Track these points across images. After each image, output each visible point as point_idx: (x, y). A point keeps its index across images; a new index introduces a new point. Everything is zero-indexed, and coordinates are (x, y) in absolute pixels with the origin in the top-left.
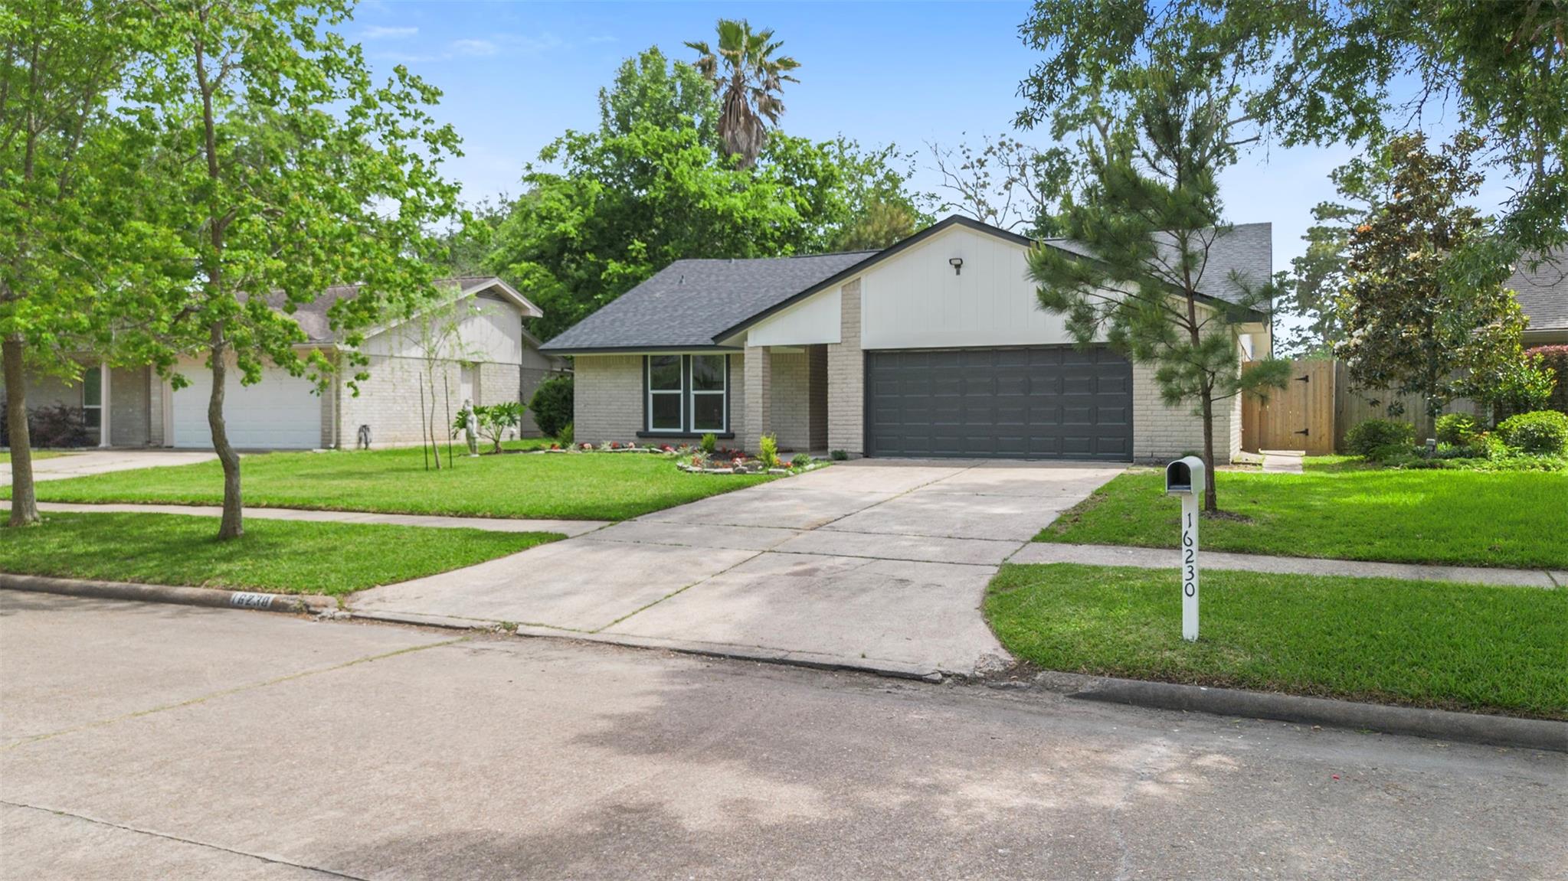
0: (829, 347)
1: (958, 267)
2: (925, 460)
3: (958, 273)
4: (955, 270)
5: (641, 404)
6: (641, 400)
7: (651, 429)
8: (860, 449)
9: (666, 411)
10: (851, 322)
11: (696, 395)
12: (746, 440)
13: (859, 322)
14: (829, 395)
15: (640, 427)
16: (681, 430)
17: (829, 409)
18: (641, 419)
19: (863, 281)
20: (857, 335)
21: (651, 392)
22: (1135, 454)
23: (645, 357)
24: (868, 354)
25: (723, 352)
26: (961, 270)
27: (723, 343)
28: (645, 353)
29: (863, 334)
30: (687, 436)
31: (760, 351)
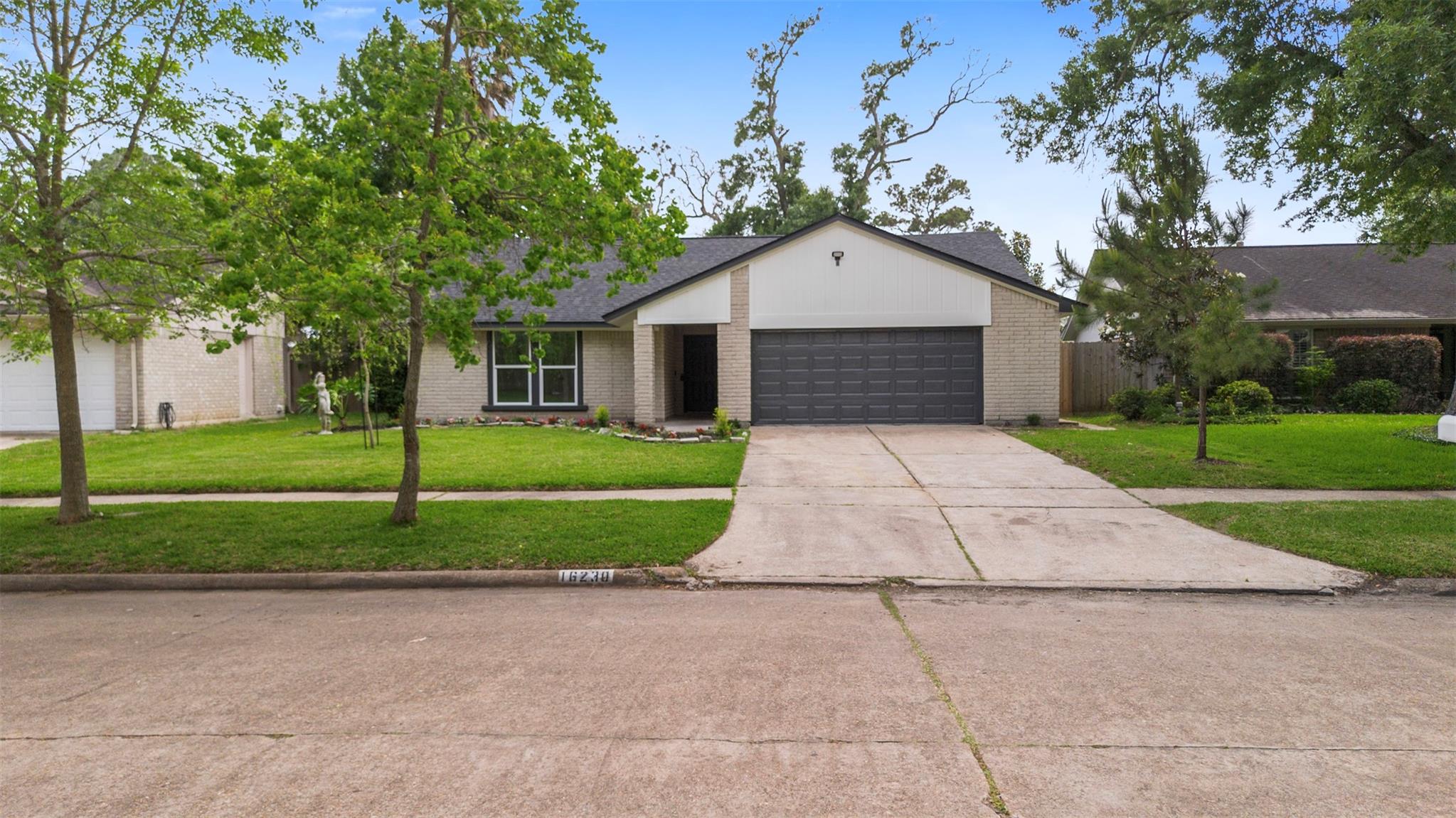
0: (719, 328)
1: (838, 259)
2: (807, 427)
3: (838, 264)
4: (835, 262)
5: (486, 378)
6: (486, 374)
7: (496, 403)
8: (749, 419)
9: (511, 385)
10: (740, 304)
11: (544, 370)
12: (636, 412)
13: (748, 304)
14: (719, 370)
15: (485, 401)
16: (529, 403)
17: (719, 382)
18: (486, 393)
19: (751, 267)
20: (746, 316)
21: (495, 367)
22: (985, 418)
23: (490, 333)
24: (756, 334)
25: (575, 329)
26: (841, 262)
27: (611, 322)
28: (490, 329)
29: (751, 315)
30: (536, 408)
31: (650, 329)
